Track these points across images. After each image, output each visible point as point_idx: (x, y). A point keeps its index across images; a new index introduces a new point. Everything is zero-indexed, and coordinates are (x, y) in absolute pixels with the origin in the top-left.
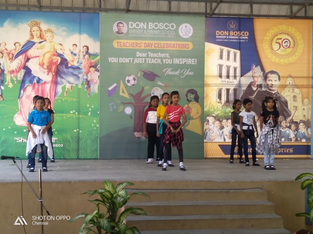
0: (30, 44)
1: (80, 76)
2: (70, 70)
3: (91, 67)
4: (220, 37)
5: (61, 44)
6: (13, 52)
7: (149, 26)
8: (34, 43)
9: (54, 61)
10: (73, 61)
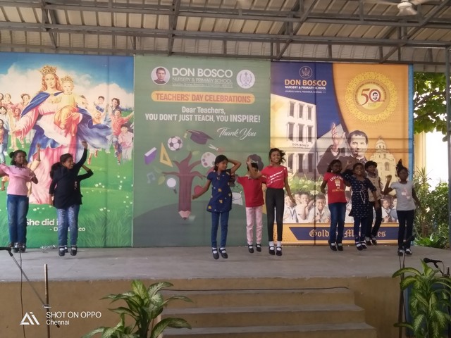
0: (42, 97)
1: (109, 137)
2: (95, 130)
3: (122, 126)
4: (290, 87)
5: (83, 97)
6: (20, 106)
7: (199, 72)
8: (48, 95)
9: (74, 118)
10: (99, 118)
